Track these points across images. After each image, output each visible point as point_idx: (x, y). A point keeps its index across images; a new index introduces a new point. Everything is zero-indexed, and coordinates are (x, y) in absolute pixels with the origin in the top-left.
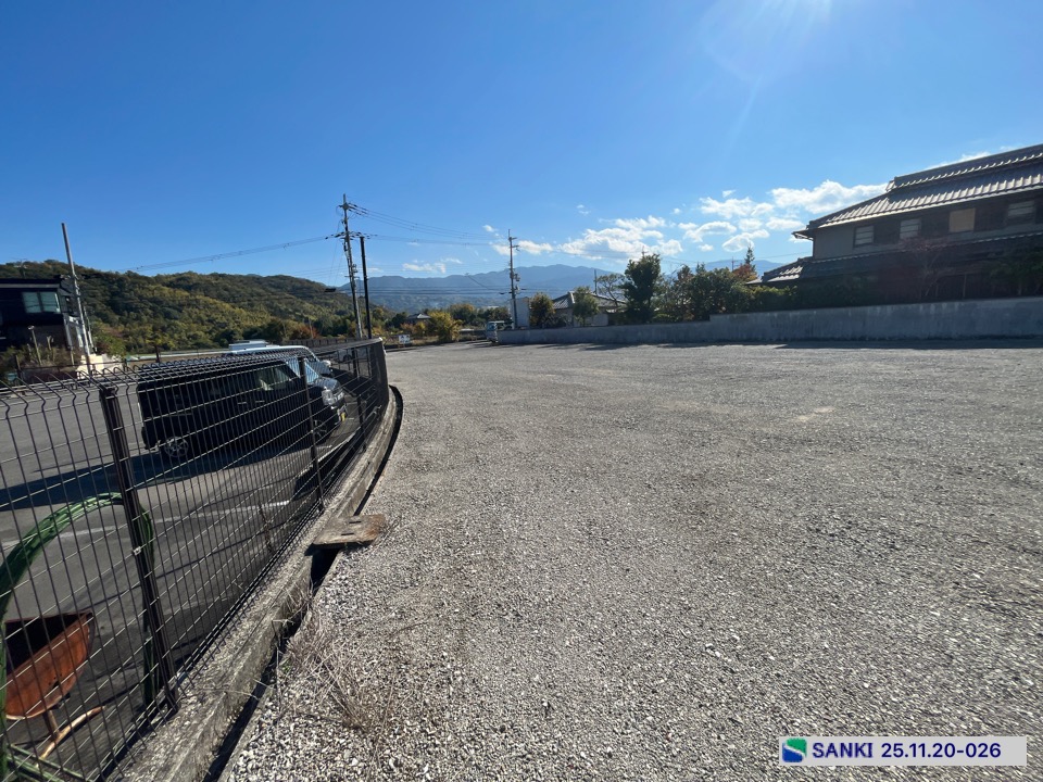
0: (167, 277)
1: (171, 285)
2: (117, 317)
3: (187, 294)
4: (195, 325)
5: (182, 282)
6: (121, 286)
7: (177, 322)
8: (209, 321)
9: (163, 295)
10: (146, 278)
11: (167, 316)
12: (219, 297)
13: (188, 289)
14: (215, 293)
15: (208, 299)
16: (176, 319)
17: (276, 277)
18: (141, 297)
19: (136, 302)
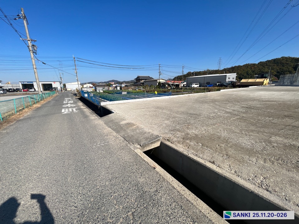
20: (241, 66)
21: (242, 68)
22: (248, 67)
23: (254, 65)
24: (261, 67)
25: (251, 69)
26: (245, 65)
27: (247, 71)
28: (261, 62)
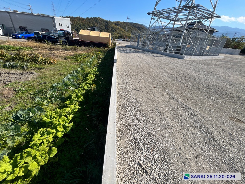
0: (115, 22)
1: (115, 24)
2: (106, 30)
3: (117, 26)
4: (117, 34)
5: (117, 24)
6: (107, 24)
7: (114, 33)
8: (120, 33)
9: (113, 26)
10: (111, 22)
11: (113, 31)
12: (123, 28)
13: (118, 25)
14: (122, 27)
15: (121, 28)
16: (114, 32)
17: (136, 24)
18: (110, 26)
19: (109, 27)
20: (75, 18)
21: (75, 20)
22: (79, 19)
23: (83, 19)
24: (88, 23)
25: (82, 22)
26: (77, 17)
27: (80, 24)
28: (87, 18)
